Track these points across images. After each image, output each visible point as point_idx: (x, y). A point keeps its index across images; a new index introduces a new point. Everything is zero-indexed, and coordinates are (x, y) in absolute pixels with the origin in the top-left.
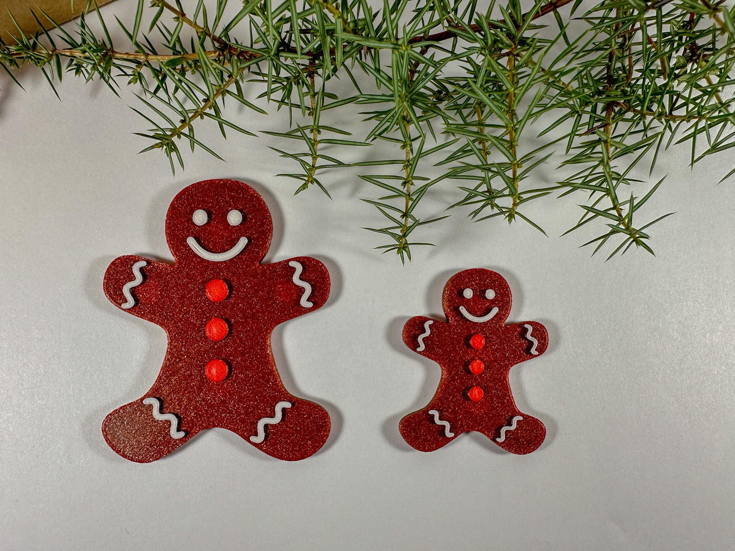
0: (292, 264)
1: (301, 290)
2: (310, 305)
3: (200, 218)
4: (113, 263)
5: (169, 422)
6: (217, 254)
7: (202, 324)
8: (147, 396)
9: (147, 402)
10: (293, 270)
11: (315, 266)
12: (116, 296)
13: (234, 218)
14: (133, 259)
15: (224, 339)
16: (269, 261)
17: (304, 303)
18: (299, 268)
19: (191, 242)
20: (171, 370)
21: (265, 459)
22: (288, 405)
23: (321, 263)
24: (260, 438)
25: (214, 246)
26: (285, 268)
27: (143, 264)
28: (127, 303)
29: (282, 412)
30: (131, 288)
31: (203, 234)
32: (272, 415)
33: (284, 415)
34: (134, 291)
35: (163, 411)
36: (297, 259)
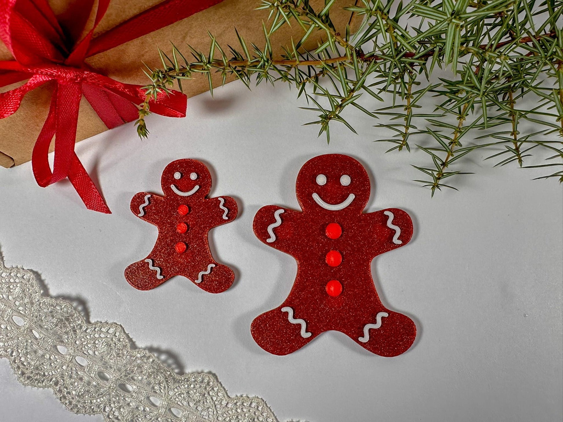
0: (386, 213)
1: (393, 232)
2: (400, 242)
3: (321, 180)
4: (260, 211)
5: (299, 325)
6: (329, 205)
7: (322, 255)
8: (284, 305)
9: (284, 310)
10: (387, 217)
11: (401, 215)
12: (262, 235)
13: (345, 180)
14: (276, 208)
15: (338, 266)
16: (366, 211)
17: (396, 240)
18: (391, 216)
19: (316, 197)
20: (300, 287)
21: (369, 355)
22: (386, 315)
23: (406, 213)
24: (366, 339)
25: (331, 200)
26: (381, 216)
27: (282, 211)
28: (271, 239)
29: (382, 320)
30: (273, 228)
31: (322, 192)
32: (374, 322)
33: (382, 322)
34: (275, 230)
35: (295, 317)
36: (389, 210)
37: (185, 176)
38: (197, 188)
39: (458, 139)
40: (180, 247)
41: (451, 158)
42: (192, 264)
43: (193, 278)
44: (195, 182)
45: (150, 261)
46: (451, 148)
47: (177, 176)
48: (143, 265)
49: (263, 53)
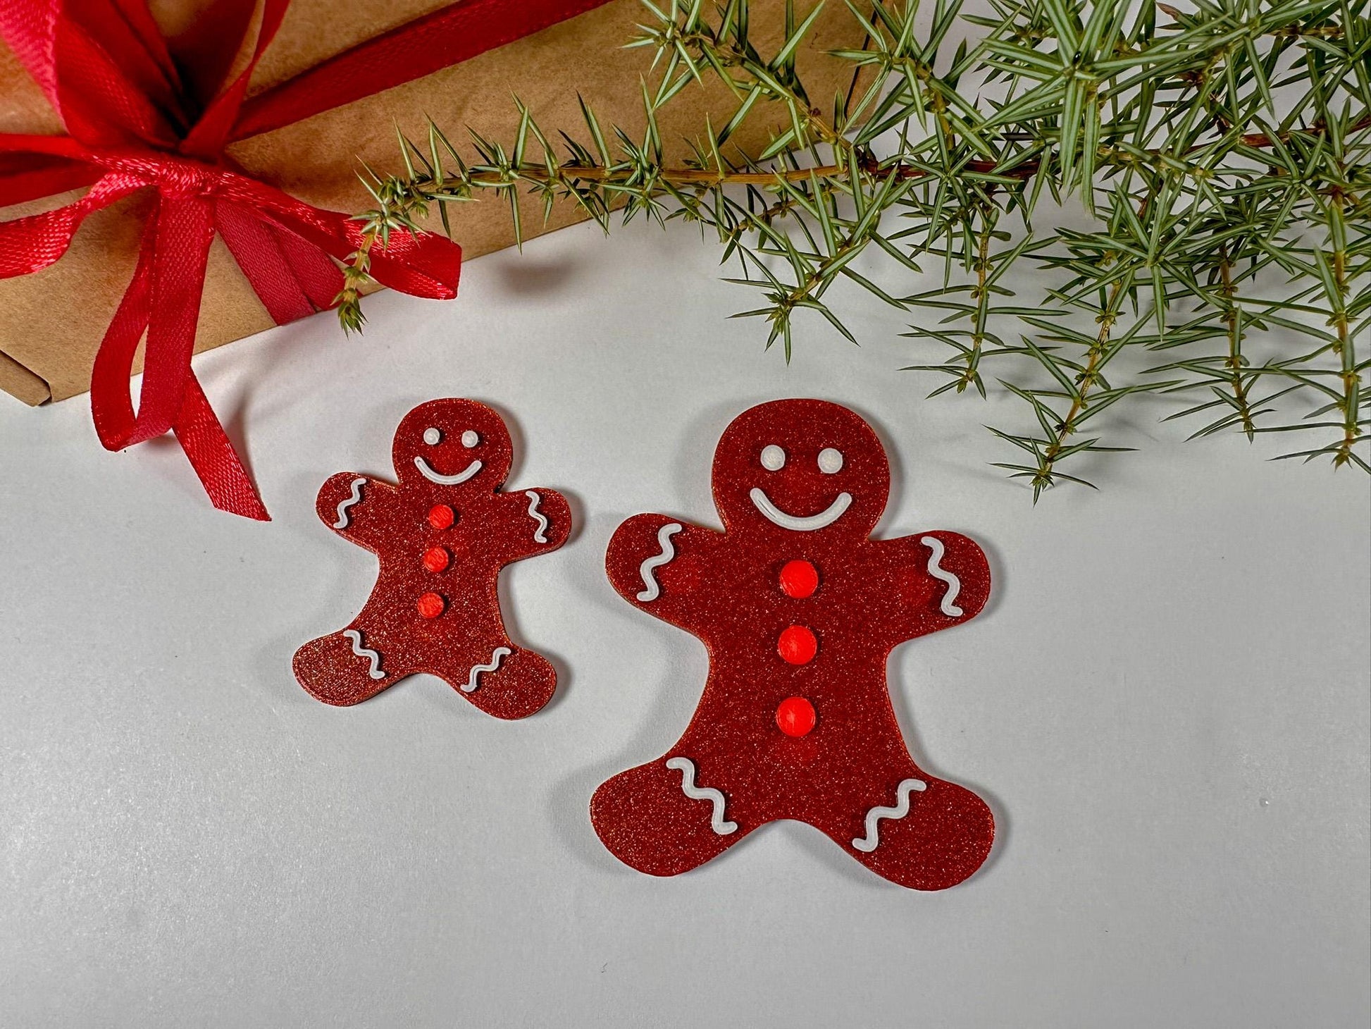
0: (926, 541)
1: (943, 587)
2: (958, 612)
3: (773, 458)
4: (624, 526)
5: (709, 804)
6: (790, 517)
7: (770, 635)
8: (674, 753)
9: (673, 764)
10: (929, 551)
11: (963, 547)
12: (627, 582)
13: (830, 461)
14: (661, 520)
15: (807, 665)
16: (880, 534)
17: (948, 606)
18: (939, 549)
19: (758, 497)
20: (713, 712)
21: (878, 884)
22: (921, 786)
23: (973, 542)
24: (870, 843)
25: (795, 504)
26: (914, 548)
27: (677, 528)
28: (648, 592)
29: (910, 798)
30: (654, 568)
31: (775, 486)
32: (892, 802)
33: (911, 803)
34: (657, 572)
35: (698, 783)
36: (934, 534)
37: (449, 438)
38: (476, 466)
39: (1097, 367)
40: (429, 605)
41: (1080, 411)
42: (457, 647)
43: (456, 679)
44: (474, 453)
45: (356, 636)
46: (1083, 389)
47: (431, 436)
48: (338, 644)
49: (641, 151)
